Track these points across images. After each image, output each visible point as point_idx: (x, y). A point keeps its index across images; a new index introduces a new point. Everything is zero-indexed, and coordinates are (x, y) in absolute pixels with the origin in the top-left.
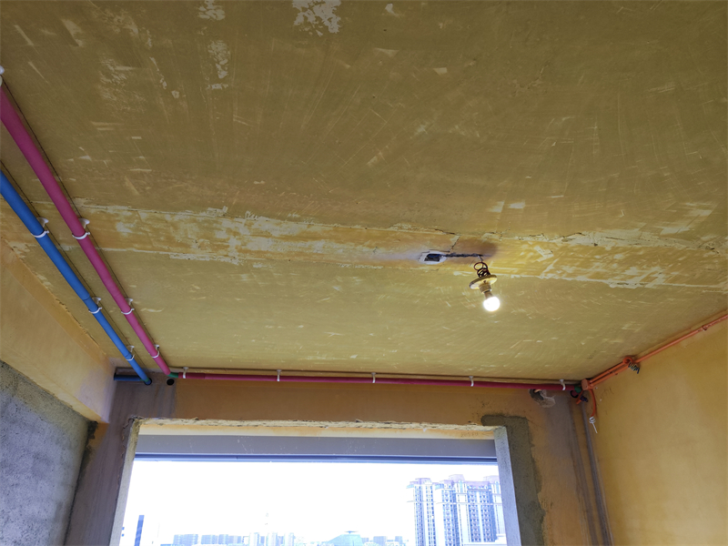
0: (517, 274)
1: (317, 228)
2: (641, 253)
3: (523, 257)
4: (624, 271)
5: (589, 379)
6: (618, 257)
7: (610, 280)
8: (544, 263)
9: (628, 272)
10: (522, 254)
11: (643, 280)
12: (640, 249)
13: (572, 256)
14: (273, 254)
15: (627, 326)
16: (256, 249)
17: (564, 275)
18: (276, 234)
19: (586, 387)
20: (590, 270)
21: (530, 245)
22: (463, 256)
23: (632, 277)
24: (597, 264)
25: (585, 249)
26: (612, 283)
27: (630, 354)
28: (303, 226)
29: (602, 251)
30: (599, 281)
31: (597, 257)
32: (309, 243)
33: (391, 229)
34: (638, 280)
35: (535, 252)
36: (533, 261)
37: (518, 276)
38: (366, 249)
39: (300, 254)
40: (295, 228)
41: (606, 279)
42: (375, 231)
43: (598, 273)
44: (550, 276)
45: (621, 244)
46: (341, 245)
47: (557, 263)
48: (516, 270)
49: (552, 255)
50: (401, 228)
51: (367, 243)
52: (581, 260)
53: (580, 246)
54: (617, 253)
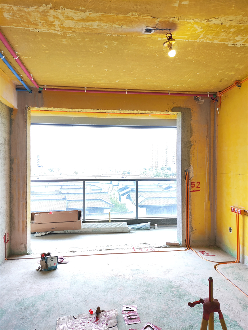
0: (187, 39)
1: (94, 15)
2: (243, 28)
3: (189, 31)
4: (235, 38)
5: (220, 92)
6: (232, 30)
7: (229, 42)
8: (199, 34)
9: (237, 38)
10: (189, 29)
11: (244, 42)
12: (242, 26)
13: (211, 30)
14: (75, 29)
15: (236, 66)
16: (67, 26)
17: (208, 40)
18: (75, 18)
19: (218, 95)
20: (219, 37)
21: (192, 24)
22: (162, 30)
23: (238, 41)
24: (223, 34)
25: (217, 26)
26: (230, 44)
27: (238, 80)
28: (87, 14)
29: (224, 27)
30: (224, 43)
31: (223, 30)
32: (91, 23)
33: (128, 15)
34: (241, 42)
35: (195, 28)
36: (194, 33)
37: (187, 40)
38: (117, 26)
39: (87, 29)
40: (84, 15)
41: (227, 42)
42: (121, 16)
43: (223, 39)
44: (202, 40)
45: (234, 24)
46: (106, 24)
47: (204, 34)
48: (186, 37)
49: (202, 30)
50: (132, 15)
51: (118, 23)
52: (215, 32)
53: (215, 24)
54: (231, 28)
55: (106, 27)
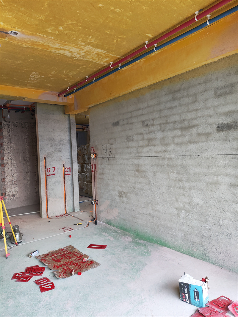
1: (53, 51)
18: (68, 52)
28: (57, 52)
33: (30, 46)
40: (61, 52)
42: (35, 47)
55: (50, 43)
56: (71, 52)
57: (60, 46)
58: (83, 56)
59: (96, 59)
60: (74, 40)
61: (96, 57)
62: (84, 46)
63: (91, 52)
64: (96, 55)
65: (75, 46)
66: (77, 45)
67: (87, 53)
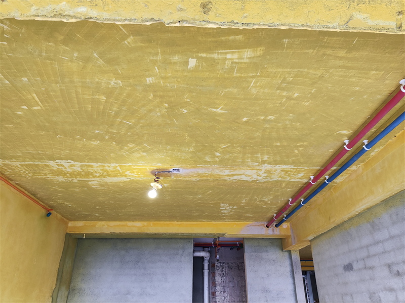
56: (248, 175)
57: (230, 172)
58: (266, 177)
59: (285, 176)
60: (242, 162)
61: (285, 175)
62: (258, 166)
63: (273, 170)
64: (283, 173)
65: (249, 169)
66: (249, 166)
67: (269, 172)
